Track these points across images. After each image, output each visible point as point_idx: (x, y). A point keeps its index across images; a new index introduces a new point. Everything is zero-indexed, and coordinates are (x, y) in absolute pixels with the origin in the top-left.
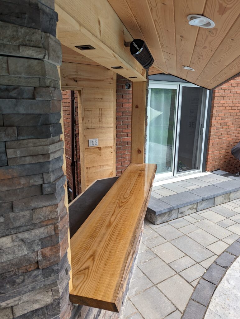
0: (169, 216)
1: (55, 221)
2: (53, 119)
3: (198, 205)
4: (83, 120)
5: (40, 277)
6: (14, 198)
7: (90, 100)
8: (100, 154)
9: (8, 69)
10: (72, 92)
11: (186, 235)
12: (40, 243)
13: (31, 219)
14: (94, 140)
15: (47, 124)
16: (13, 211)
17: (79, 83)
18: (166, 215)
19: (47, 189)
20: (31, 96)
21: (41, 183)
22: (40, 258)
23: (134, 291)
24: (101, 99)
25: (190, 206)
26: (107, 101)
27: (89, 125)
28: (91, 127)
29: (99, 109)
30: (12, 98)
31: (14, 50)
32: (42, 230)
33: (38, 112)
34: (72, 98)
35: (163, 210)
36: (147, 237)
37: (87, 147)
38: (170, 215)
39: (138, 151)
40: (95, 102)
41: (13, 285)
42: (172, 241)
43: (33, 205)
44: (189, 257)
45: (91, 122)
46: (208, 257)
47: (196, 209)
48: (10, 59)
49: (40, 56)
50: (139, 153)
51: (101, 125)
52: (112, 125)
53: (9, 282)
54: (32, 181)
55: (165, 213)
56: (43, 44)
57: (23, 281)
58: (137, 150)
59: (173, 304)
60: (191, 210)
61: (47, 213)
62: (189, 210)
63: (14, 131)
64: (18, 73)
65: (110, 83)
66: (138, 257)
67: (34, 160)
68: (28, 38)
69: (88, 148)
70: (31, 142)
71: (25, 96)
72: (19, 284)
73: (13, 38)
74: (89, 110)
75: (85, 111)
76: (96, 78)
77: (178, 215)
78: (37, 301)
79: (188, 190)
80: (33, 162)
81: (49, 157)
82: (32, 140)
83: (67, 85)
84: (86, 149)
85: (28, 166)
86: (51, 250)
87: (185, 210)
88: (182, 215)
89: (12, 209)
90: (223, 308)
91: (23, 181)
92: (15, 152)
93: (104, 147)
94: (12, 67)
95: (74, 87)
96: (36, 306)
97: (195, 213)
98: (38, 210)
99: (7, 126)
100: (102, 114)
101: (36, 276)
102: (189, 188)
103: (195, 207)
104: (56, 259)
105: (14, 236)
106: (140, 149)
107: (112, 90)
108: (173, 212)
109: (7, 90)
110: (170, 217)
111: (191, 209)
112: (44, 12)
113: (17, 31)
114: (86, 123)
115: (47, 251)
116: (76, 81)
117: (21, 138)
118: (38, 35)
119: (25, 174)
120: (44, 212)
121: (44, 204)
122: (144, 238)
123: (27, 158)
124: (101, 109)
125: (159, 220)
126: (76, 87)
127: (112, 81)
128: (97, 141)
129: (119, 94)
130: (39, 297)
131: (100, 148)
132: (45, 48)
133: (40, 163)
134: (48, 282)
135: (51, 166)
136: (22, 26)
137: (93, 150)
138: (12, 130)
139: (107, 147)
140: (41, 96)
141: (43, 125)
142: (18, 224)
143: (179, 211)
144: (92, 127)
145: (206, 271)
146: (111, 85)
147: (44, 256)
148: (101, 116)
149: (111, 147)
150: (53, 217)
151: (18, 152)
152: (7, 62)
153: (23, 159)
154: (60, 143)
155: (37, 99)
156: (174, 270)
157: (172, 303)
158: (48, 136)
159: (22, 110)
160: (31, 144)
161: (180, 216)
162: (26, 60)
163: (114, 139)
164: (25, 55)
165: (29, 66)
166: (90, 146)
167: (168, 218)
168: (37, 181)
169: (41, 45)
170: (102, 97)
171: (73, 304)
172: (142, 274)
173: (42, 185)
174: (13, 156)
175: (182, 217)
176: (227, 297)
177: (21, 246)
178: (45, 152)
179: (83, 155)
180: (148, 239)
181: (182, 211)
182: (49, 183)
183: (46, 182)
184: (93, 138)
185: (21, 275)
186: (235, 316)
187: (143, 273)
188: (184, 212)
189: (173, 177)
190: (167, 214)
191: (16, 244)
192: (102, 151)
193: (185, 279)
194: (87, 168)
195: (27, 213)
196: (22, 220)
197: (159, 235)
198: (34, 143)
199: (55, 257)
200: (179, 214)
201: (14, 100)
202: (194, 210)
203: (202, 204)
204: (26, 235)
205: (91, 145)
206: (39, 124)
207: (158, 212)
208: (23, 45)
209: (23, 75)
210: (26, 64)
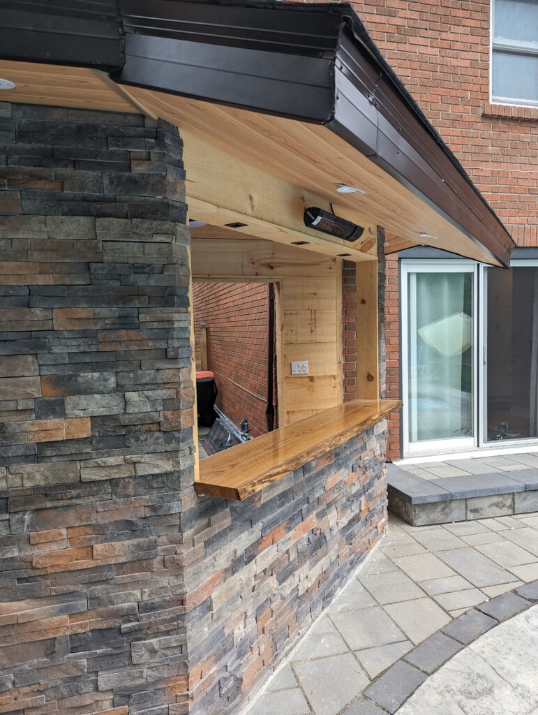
0: (445, 512)
1: (176, 386)
2: (180, 292)
3: (517, 500)
4: (282, 330)
5: (161, 440)
6: (143, 358)
7: (295, 297)
8: (311, 389)
9: (144, 252)
10: (271, 286)
11: (472, 547)
12: (162, 403)
13: (155, 378)
14: (301, 363)
15: (172, 295)
16: (141, 369)
17: (277, 270)
18: (438, 510)
19: (171, 354)
20: (160, 271)
21: (166, 347)
22: (162, 419)
23: (339, 608)
24: (315, 294)
25: (495, 500)
26: (326, 298)
27: (293, 338)
28: (297, 340)
29: (309, 311)
30: (145, 273)
31: (149, 237)
32: (164, 391)
33: (165, 285)
34: (270, 297)
35: (428, 496)
36: (390, 543)
37: (288, 376)
38: (447, 510)
39: (368, 378)
40: (303, 300)
41: (137, 441)
42: (439, 553)
43: (158, 365)
44: (464, 578)
45: (297, 333)
46: (503, 581)
47: (512, 507)
48: (146, 245)
49: (169, 240)
50: (370, 381)
51: (314, 338)
52: (334, 338)
53: (133, 437)
54: (158, 345)
55: (435, 504)
56: (172, 231)
57: (146, 439)
58: (366, 375)
59: (403, 633)
60: (498, 509)
61: (170, 375)
62: (494, 508)
63: (145, 300)
64: (151, 254)
65: (330, 268)
66: (364, 566)
67: (160, 326)
68: (159, 227)
69: (290, 377)
70: (158, 310)
71: (156, 271)
72: (142, 441)
73: (149, 229)
74: (293, 312)
75: (285, 314)
76: (306, 262)
77: (466, 514)
78: (158, 466)
79: (499, 471)
80: (160, 327)
81: (173, 324)
82: (159, 308)
83: (257, 274)
84: (286, 378)
85: (155, 331)
86: (173, 414)
87: (483, 506)
88: (477, 516)
89: (140, 367)
90: (497, 650)
91: (150, 344)
92: (146, 317)
93: (319, 377)
94: (147, 250)
95: (268, 277)
96: (157, 471)
97: (509, 515)
98: (162, 371)
99: (140, 296)
100: (315, 319)
101: (158, 438)
102: (503, 468)
103: (509, 502)
104: (176, 424)
105: (141, 392)
106: (372, 374)
107: (335, 278)
108: (453, 505)
109: (142, 267)
110: (447, 514)
111: (497, 505)
112: (173, 207)
113: (152, 224)
114: (287, 335)
115: (169, 413)
116: (272, 268)
117: (150, 306)
118: (168, 225)
119: (152, 337)
120: (166, 375)
121: (167, 367)
122: (384, 542)
123: (155, 323)
124: (313, 311)
125: (421, 518)
126: (272, 277)
127: (333, 264)
128: (307, 366)
129: (348, 285)
130: (160, 463)
131: (311, 379)
132: (173, 234)
133: (165, 328)
134: (169, 448)
135: (175, 333)
136: (155, 220)
137: (299, 381)
138: (143, 299)
139: (325, 377)
140: (168, 271)
141: (168, 295)
142: (144, 381)
143: (469, 506)
144: (298, 342)
145: (487, 600)
146: (331, 271)
147: (165, 418)
148: (313, 321)
149: (334, 377)
150: (176, 380)
151: (148, 317)
152: (144, 247)
153: (151, 323)
154: (186, 314)
155: (165, 274)
156: (424, 591)
157: (402, 631)
158: (173, 306)
159: (152, 283)
160: (158, 312)
161: (470, 516)
162: (158, 244)
163: (340, 363)
164: (157, 241)
165: (160, 248)
166: (293, 373)
167: (442, 517)
168: (163, 345)
169: (170, 232)
170: (315, 292)
171: (197, 494)
172: (362, 589)
173: (166, 349)
174: (144, 321)
175: (476, 520)
176: (513, 639)
177: (146, 402)
178: (170, 319)
179: (282, 387)
180: (392, 545)
181: (476, 507)
182: (173, 347)
183: (170, 346)
184: (299, 360)
185: (145, 433)
186: (515, 664)
187: (365, 588)
188: (482, 509)
189: (477, 448)
190: (439, 508)
191: (142, 399)
192: (317, 383)
193: (440, 606)
194: (288, 413)
195: (152, 372)
196: (148, 378)
197: (415, 542)
198: (161, 311)
199: (176, 422)
200: (469, 513)
201: (146, 275)
202: (506, 508)
203: (525, 499)
204: (150, 393)
205: (296, 371)
206: (166, 295)
207: (416, 499)
208: (156, 233)
209: (154, 256)
210: (158, 248)
